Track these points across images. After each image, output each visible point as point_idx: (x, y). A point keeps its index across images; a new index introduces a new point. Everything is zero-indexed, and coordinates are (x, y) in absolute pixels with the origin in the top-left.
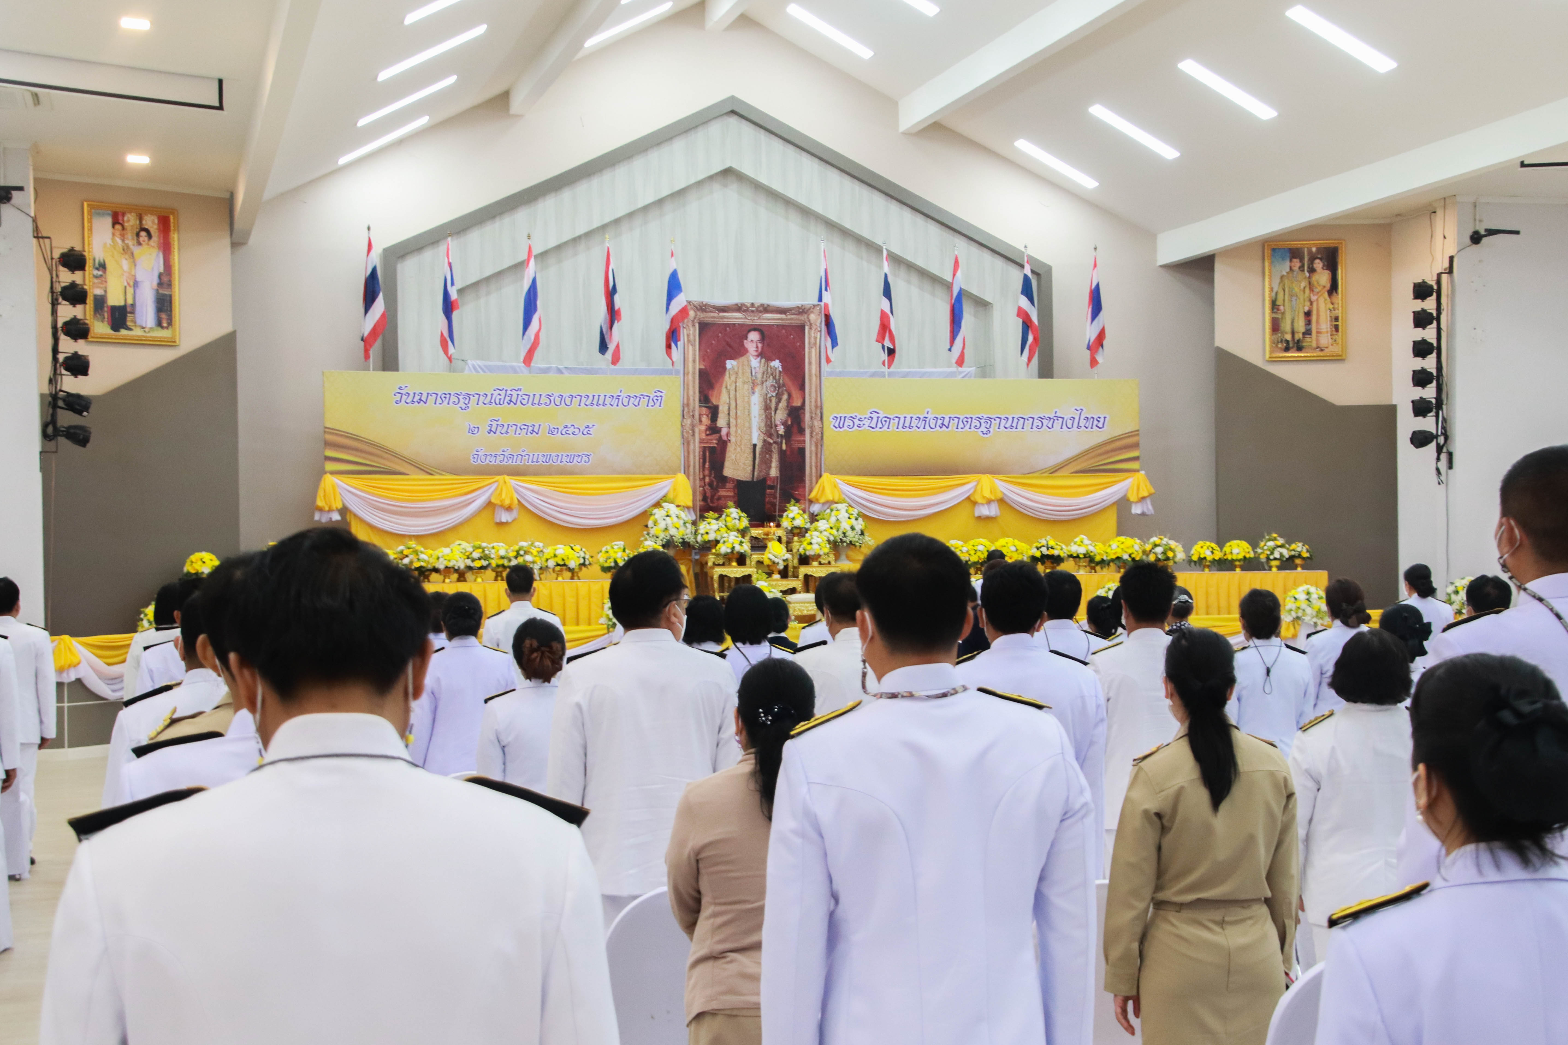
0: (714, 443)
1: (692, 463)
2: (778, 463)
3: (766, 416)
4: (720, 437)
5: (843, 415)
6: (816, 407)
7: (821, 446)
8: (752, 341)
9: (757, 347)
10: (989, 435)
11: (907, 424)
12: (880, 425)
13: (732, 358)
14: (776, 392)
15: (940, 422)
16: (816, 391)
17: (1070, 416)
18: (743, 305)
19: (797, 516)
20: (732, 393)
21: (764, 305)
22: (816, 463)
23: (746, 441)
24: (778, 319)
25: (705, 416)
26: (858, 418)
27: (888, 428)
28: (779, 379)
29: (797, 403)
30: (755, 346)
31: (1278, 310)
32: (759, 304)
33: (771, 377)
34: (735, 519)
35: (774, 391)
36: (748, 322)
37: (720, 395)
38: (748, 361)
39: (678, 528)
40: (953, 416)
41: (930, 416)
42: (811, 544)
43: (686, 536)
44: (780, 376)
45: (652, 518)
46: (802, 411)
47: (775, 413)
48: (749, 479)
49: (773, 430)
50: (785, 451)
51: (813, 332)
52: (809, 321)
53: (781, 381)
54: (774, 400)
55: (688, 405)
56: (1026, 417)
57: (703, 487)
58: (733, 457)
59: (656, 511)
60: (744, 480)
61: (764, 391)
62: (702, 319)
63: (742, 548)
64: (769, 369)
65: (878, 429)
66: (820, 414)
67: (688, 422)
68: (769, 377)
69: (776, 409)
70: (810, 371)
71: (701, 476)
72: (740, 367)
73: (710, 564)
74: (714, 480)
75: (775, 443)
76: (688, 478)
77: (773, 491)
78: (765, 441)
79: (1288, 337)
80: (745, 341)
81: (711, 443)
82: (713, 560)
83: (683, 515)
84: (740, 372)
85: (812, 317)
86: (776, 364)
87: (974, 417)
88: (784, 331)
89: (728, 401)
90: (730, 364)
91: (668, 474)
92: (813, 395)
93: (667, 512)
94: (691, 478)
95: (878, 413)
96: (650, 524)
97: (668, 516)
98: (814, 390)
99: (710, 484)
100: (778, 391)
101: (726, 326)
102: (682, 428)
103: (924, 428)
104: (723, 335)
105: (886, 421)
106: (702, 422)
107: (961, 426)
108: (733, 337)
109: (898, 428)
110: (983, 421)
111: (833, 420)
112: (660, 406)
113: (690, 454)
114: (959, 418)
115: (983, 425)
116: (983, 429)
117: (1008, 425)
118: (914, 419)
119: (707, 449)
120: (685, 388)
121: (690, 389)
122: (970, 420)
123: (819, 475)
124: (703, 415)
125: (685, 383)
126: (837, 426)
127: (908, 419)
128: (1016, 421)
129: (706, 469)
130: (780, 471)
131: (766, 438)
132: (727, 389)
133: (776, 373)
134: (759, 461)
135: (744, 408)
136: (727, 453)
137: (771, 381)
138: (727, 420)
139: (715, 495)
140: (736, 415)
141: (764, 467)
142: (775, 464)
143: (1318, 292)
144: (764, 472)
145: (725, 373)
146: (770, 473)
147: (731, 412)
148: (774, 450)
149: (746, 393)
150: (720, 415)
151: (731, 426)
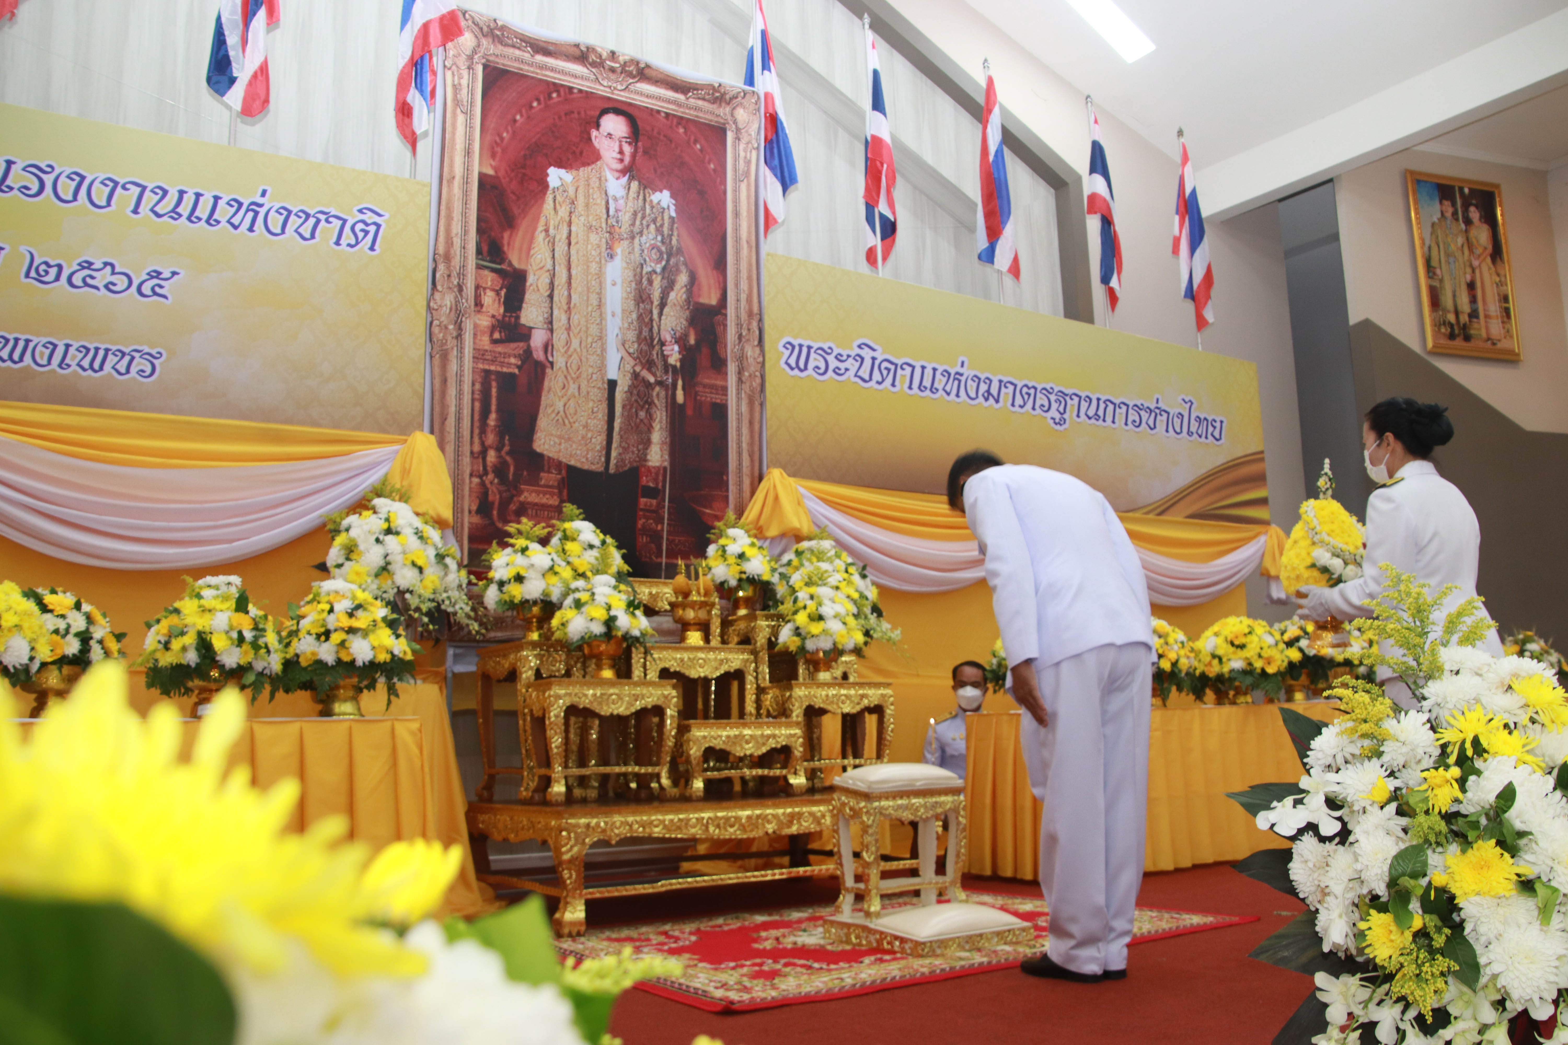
0: (512, 365)
1: (452, 409)
2: (665, 434)
3: (640, 317)
4: (528, 352)
5: (806, 343)
6: (750, 314)
7: (762, 405)
8: (610, 135)
9: (621, 152)
10: (1064, 427)
11: (927, 383)
12: (877, 376)
13: (560, 165)
14: (664, 263)
15: (983, 387)
16: (749, 278)
17: (1177, 411)
18: (590, 49)
19: (750, 552)
20: (561, 248)
21: (638, 63)
22: (751, 444)
23: (590, 370)
24: (669, 101)
25: (490, 293)
26: (834, 354)
27: (893, 385)
28: (670, 236)
29: (711, 299)
30: (617, 149)
31: (1434, 274)
32: (627, 58)
33: (652, 227)
34: (591, 547)
35: (659, 261)
36: (601, 90)
37: (529, 249)
38: (600, 179)
39: (421, 570)
40: (1005, 379)
41: (967, 372)
42: (821, 618)
43: (445, 595)
44: (672, 230)
45: (340, 540)
46: (719, 318)
47: (661, 314)
48: (598, 467)
49: (654, 353)
50: (682, 407)
51: (742, 146)
52: (735, 122)
53: (674, 241)
54: (657, 281)
55: (447, 258)
56: (1117, 402)
57: (480, 477)
58: (560, 405)
59: (352, 519)
60: (586, 467)
61: (636, 257)
62: (491, 58)
63: (634, 621)
64: (648, 207)
65: (873, 384)
66: (757, 332)
67: (447, 300)
68: (648, 226)
69: (662, 305)
70: (736, 229)
72: (581, 190)
73: (527, 674)
74: (508, 458)
75: (660, 383)
76: (442, 446)
77: (654, 502)
78: (636, 376)
79: (1451, 318)
80: (594, 133)
81: (502, 364)
82: (534, 662)
83: (434, 535)
84: (581, 200)
85: (741, 114)
86: (663, 198)
87: (1039, 387)
88: (681, 130)
89: (549, 266)
90: (555, 176)
91: (385, 431)
92: (744, 285)
93: (387, 520)
94: (450, 448)
95: (874, 350)
96: (333, 555)
97: (389, 531)
98: (744, 274)
99: (500, 470)
100: (668, 261)
101: (552, 87)
102: (429, 315)
103: (958, 395)
104: (542, 106)
105: (889, 370)
106: (482, 306)
107: (1019, 401)
108: (564, 118)
109: (910, 388)
110: (1053, 398)
111: (784, 350)
112: (372, 248)
113: (449, 383)
114: (1015, 386)
115: (1054, 406)
116: (1053, 413)
117: (1091, 413)
118: (938, 373)
119: (493, 377)
120: (443, 213)
121: (455, 219)
122: (1032, 391)
123: (756, 474)
124: (485, 289)
125: (443, 203)
126: (794, 365)
127: (929, 372)
128: (1102, 406)
129: (489, 430)
130: (672, 454)
131: (638, 369)
132: (548, 235)
133: (663, 219)
134: (621, 423)
135: (588, 289)
136: (544, 394)
137: (651, 236)
138: (546, 310)
139: (510, 500)
140: (569, 303)
141: (633, 438)
142: (658, 436)
143: (1479, 256)
144: (633, 452)
145: (545, 194)
146: (649, 457)
147: (556, 292)
148: (656, 401)
149: (593, 253)
150: (528, 296)
151: (555, 327)
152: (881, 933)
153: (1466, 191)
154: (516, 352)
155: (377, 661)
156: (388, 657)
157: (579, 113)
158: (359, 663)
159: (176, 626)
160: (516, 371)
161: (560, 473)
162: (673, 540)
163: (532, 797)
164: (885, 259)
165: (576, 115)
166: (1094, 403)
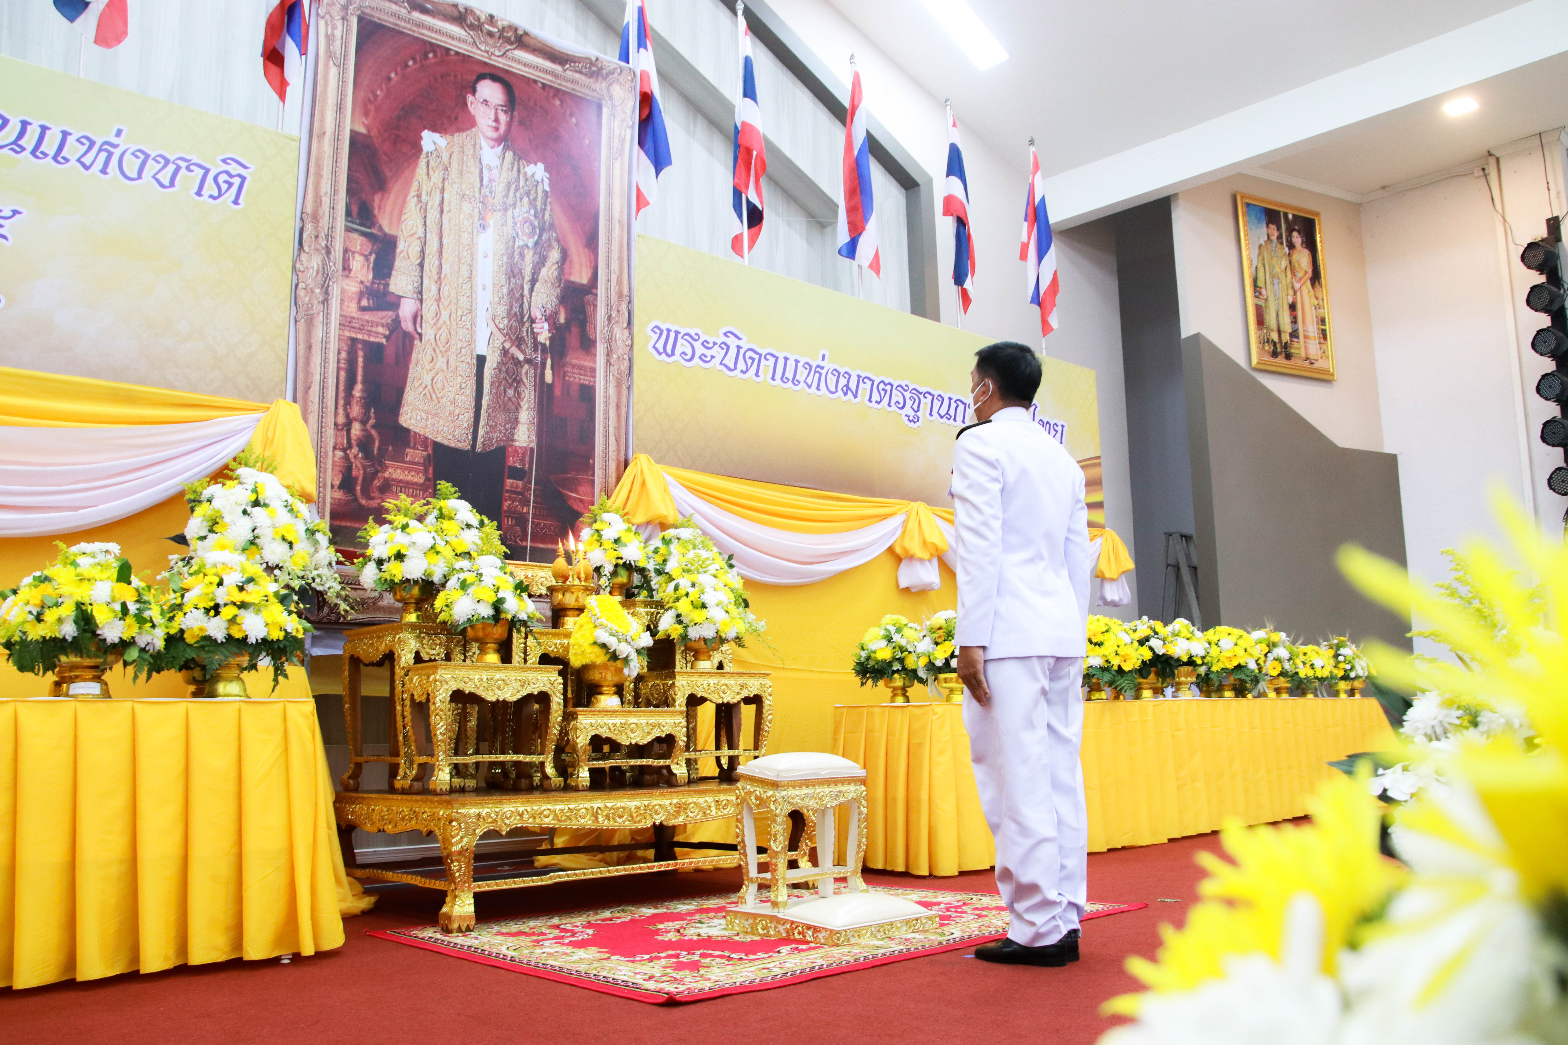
0: (379, 334)
1: (317, 378)
2: (533, 414)
3: (511, 292)
4: (397, 321)
5: (674, 328)
6: (620, 295)
7: (629, 388)
8: (486, 102)
9: (497, 120)
10: (917, 424)
11: (789, 374)
12: (741, 365)
13: (434, 129)
14: (536, 238)
15: (843, 382)
16: (620, 259)
18: (468, 11)
19: (625, 537)
20: (433, 215)
21: (516, 30)
22: (618, 428)
23: (459, 345)
24: (546, 72)
25: (358, 258)
26: (701, 341)
27: (757, 375)
28: (544, 211)
29: (582, 277)
30: (493, 117)
31: (1261, 294)
32: (506, 23)
33: (526, 199)
34: (469, 526)
35: (531, 235)
36: (479, 55)
37: (401, 214)
38: (475, 146)
39: (291, 544)
40: (863, 375)
41: (828, 365)
43: (315, 573)
44: (545, 204)
45: (202, 510)
46: (589, 297)
47: (531, 290)
48: (465, 446)
49: (524, 329)
50: (550, 386)
51: (617, 124)
52: (611, 99)
53: (547, 216)
54: (529, 257)
55: (316, 218)
57: (344, 450)
58: (427, 379)
59: (214, 489)
60: (453, 445)
61: (509, 230)
62: (367, 11)
64: (522, 179)
65: (737, 372)
66: (627, 314)
67: (313, 262)
68: (521, 199)
69: (534, 281)
70: (609, 208)
71: (341, 420)
72: (454, 157)
74: (373, 432)
75: (529, 361)
76: (306, 417)
77: (520, 483)
78: (505, 352)
79: (1274, 336)
80: (470, 98)
81: (369, 333)
82: (413, 645)
83: (303, 508)
84: (455, 166)
85: (617, 91)
86: (538, 171)
87: (895, 384)
88: (557, 103)
89: (420, 233)
90: (429, 140)
91: (246, 398)
92: (615, 266)
94: (313, 418)
95: (739, 339)
96: (194, 527)
97: (256, 503)
98: (615, 255)
99: (365, 444)
100: (540, 235)
101: (428, 46)
102: (295, 277)
103: (818, 389)
104: (418, 66)
105: (753, 360)
106: (350, 270)
107: (876, 397)
108: (440, 80)
109: (773, 378)
110: (908, 395)
111: (652, 334)
112: (236, 202)
113: (313, 350)
114: (873, 381)
115: (909, 403)
116: (908, 410)
117: (943, 412)
118: (800, 365)
119: (360, 346)
120: (312, 170)
121: (325, 177)
122: (888, 388)
123: (622, 459)
124: (353, 253)
125: (313, 160)
126: (661, 350)
127: (791, 364)
128: (953, 405)
129: (354, 401)
130: (539, 434)
131: (507, 345)
132: (420, 201)
133: (536, 192)
134: (490, 400)
135: (460, 259)
136: (411, 366)
137: (524, 209)
138: (416, 279)
139: (374, 475)
140: (440, 273)
141: (501, 417)
142: (526, 415)
143: (1300, 279)
144: (500, 431)
145: (418, 158)
146: (516, 437)
147: (426, 261)
148: (525, 380)
149: (466, 222)
150: (397, 264)
151: (424, 297)
152: (792, 923)
153: (1290, 216)
154: (384, 321)
155: (270, 638)
156: (281, 635)
157: (455, 76)
158: (252, 640)
159: (50, 596)
160: (384, 341)
161: (426, 450)
162: (539, 524)
163: (411, 786)
164: (751, 247)
165: (452, 78)
166: (946, 402)
